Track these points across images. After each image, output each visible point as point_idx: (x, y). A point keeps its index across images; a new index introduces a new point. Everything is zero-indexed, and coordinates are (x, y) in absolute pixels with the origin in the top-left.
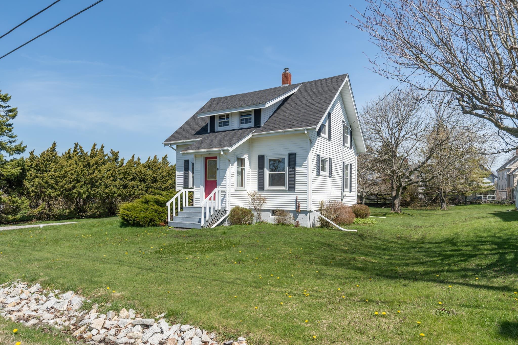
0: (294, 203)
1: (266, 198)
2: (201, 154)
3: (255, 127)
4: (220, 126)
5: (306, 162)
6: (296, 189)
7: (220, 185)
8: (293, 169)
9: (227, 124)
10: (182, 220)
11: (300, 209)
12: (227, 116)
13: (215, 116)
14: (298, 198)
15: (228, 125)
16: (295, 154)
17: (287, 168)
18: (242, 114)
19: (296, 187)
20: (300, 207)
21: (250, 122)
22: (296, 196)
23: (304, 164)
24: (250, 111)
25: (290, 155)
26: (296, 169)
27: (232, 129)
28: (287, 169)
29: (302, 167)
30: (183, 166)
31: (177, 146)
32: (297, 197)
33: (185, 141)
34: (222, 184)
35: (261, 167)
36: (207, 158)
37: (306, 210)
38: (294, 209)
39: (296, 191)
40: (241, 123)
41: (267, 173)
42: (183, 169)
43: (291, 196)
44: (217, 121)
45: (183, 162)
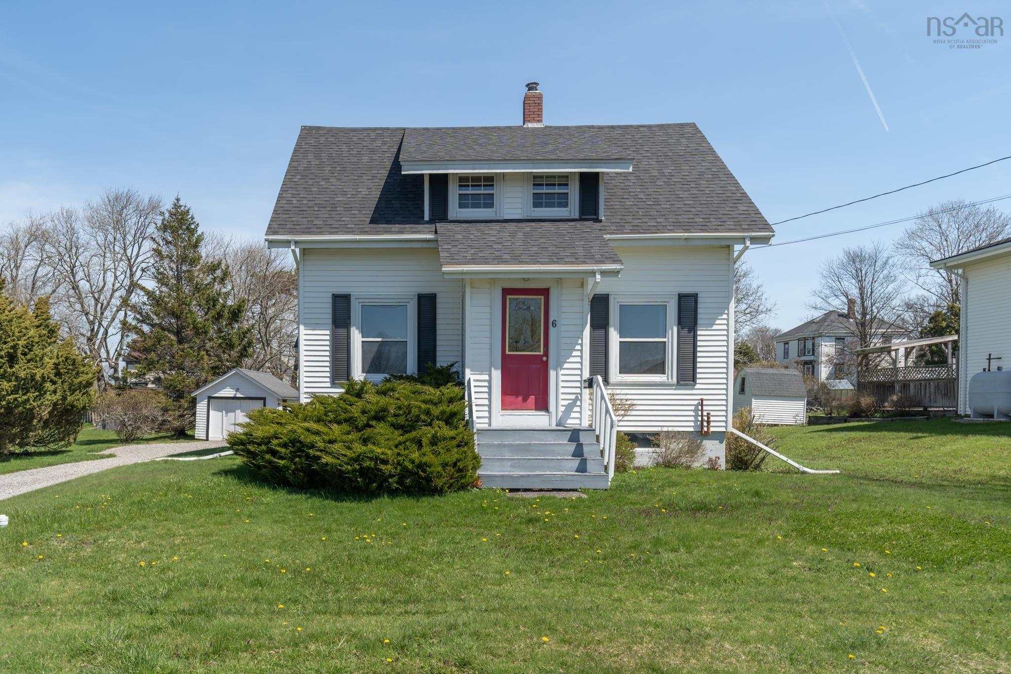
0: (692, 413)
1: (635, 402)
2: (492, 279)
3: (581, 219)
4: (461, 206)
5: (725, 316)
6: (698, 381)
7: (562, 368)
8: (689, 332)
9: (488, 202)
10: (512, 466)
11: (712, 429)
12: (489, 180)
13: (446, 175)
14: (705, 403)
15: (491, 205)
16: (695, 296)
17: (675, 329)
18: (538, 180)
19: (698, 376)
20: (712, 424)
21: (566, 205)
22: (699, 397)
23: (718, 322)
24: (566, 176)
25: (681, 297)
26: (699, 333)
27: (506, 217)
28: (673, 332)
29: (715, 327)
30: (330, 311)
31: (304, 252)
32: (702, 400)
33: (358, 237)
34: (566, 366)
35: (600, 323)
36: (506, 292)
37: (723, 429)
38: (692, 429)
39: (697, 386)
40: (536, 205)
41: (615, 339)
42: (330, 321)
43: (687, 398)
44: (454, 192)
45: (330, 300)
